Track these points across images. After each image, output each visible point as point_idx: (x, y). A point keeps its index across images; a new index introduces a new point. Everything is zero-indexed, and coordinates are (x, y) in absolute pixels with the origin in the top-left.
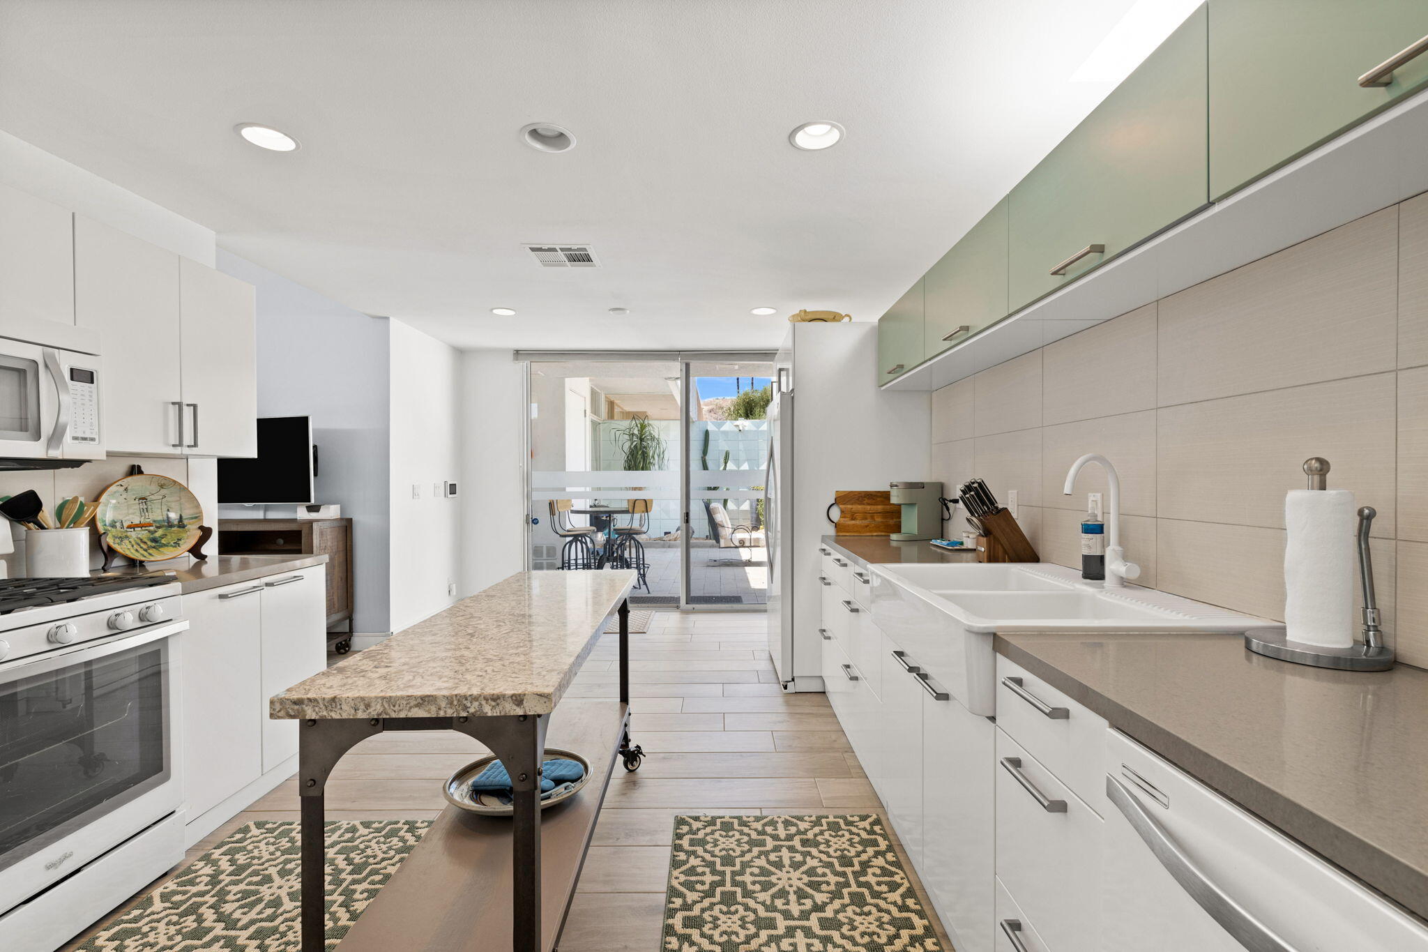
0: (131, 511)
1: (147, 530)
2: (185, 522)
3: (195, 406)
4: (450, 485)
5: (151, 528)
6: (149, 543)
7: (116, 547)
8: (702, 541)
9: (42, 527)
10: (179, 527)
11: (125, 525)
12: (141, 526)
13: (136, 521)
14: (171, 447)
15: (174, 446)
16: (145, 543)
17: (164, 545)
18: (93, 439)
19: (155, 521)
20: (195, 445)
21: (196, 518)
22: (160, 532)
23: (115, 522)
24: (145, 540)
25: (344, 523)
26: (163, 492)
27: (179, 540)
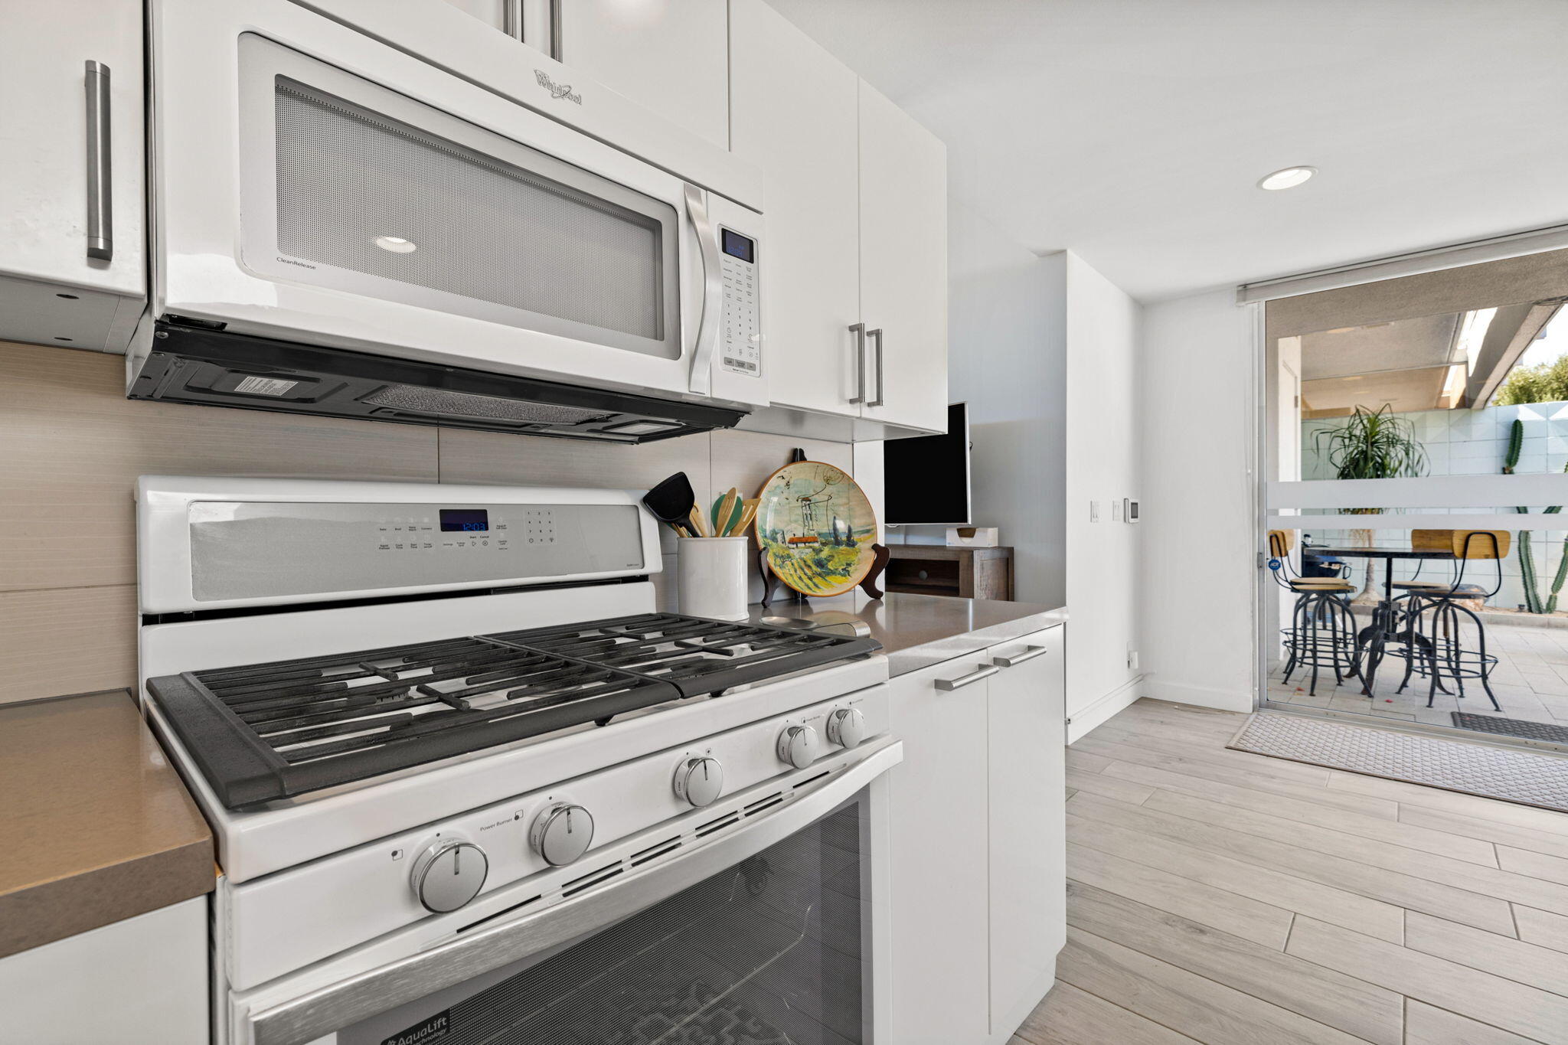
0: (793, 518)
1: (811, 547)
2: (855, 537)
3: (877, 334)
4: (1132, 504)
5: (816, 545)
6: (814, 568)
7: (777, 570)
8: (1509, 614)
9: (695, 535)
10: (848, 545)
11: (787, 540)
12: (804, 540)
13: (799, 535)
14: (849, 405)
15: (852, 401)
16: (809, 567)
17: (832, 573)
18: (752, 367)
19: (819, 534)
20: (879, 402)
21: (868, 531)
22: (826, 552)
23: (776, 534)
24: (810, 563)
25: (1005, 554)
26: (829, 489)
27: (849, 565)
